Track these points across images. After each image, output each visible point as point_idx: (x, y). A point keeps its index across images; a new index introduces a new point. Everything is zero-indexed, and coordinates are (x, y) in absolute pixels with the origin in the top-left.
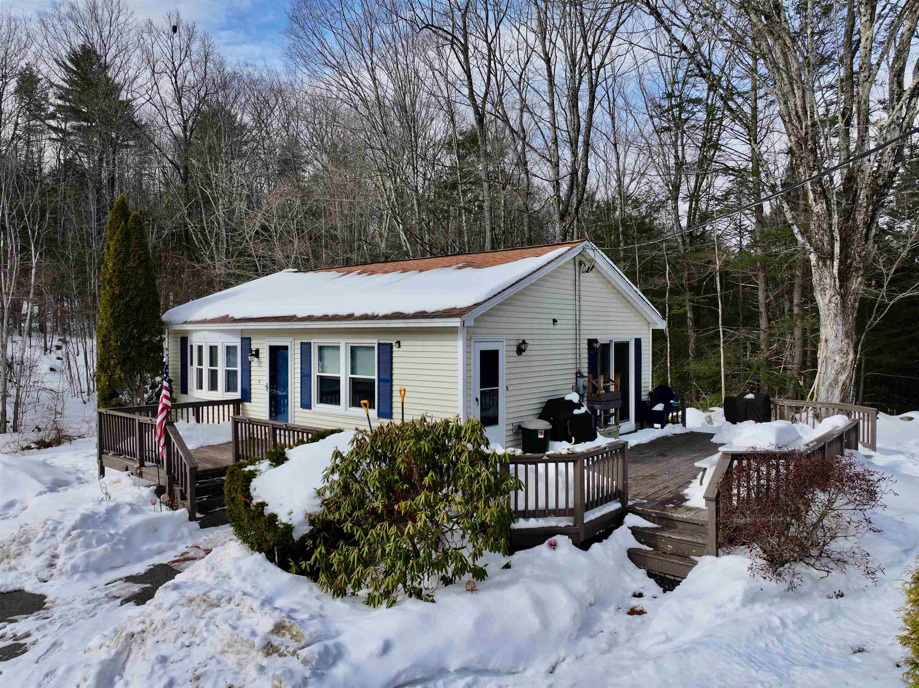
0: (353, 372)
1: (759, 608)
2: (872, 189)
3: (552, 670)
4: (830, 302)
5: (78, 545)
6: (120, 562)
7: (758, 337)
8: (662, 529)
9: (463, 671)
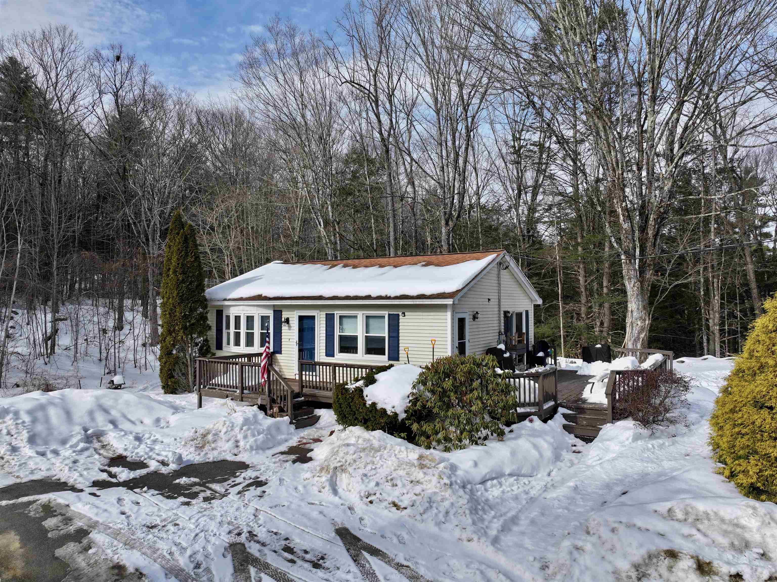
0: (367, 332)
1: (639, 442)
2: (658, 214)
3: (549, 475)
4: (634, 286)
5: (249, 435)
6: (271, 445)
7: (580, 309)
8: (579, 414)
9: (511, 475)
